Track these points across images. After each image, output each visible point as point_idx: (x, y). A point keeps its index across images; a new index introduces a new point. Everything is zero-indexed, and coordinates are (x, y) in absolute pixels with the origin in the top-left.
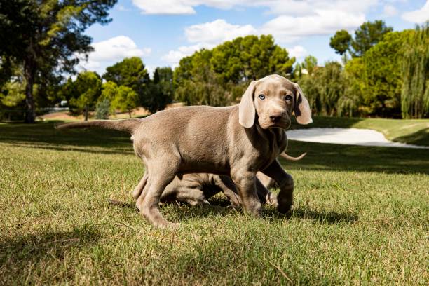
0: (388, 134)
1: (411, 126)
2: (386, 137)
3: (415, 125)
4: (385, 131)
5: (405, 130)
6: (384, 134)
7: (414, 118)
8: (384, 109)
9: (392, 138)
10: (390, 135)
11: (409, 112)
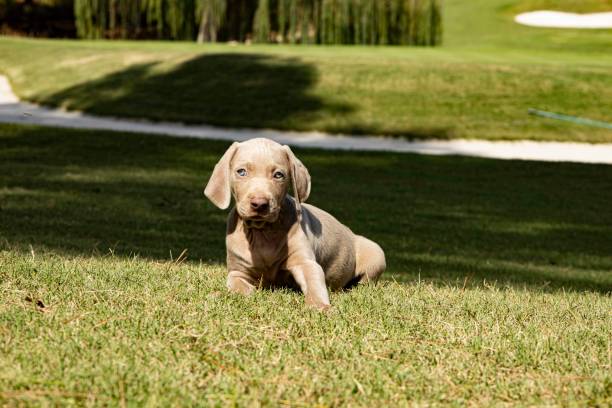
0: (21, 80)
1: (84, 60)
2: (15, 87)
3: (94, 58)
4: (15, 72)
5: (68, 71)
6: (11, 81)
7: (107, 37)
8: (27, 9)
9: (28, 93)
10: (27, 85)
11: (95, 20)
